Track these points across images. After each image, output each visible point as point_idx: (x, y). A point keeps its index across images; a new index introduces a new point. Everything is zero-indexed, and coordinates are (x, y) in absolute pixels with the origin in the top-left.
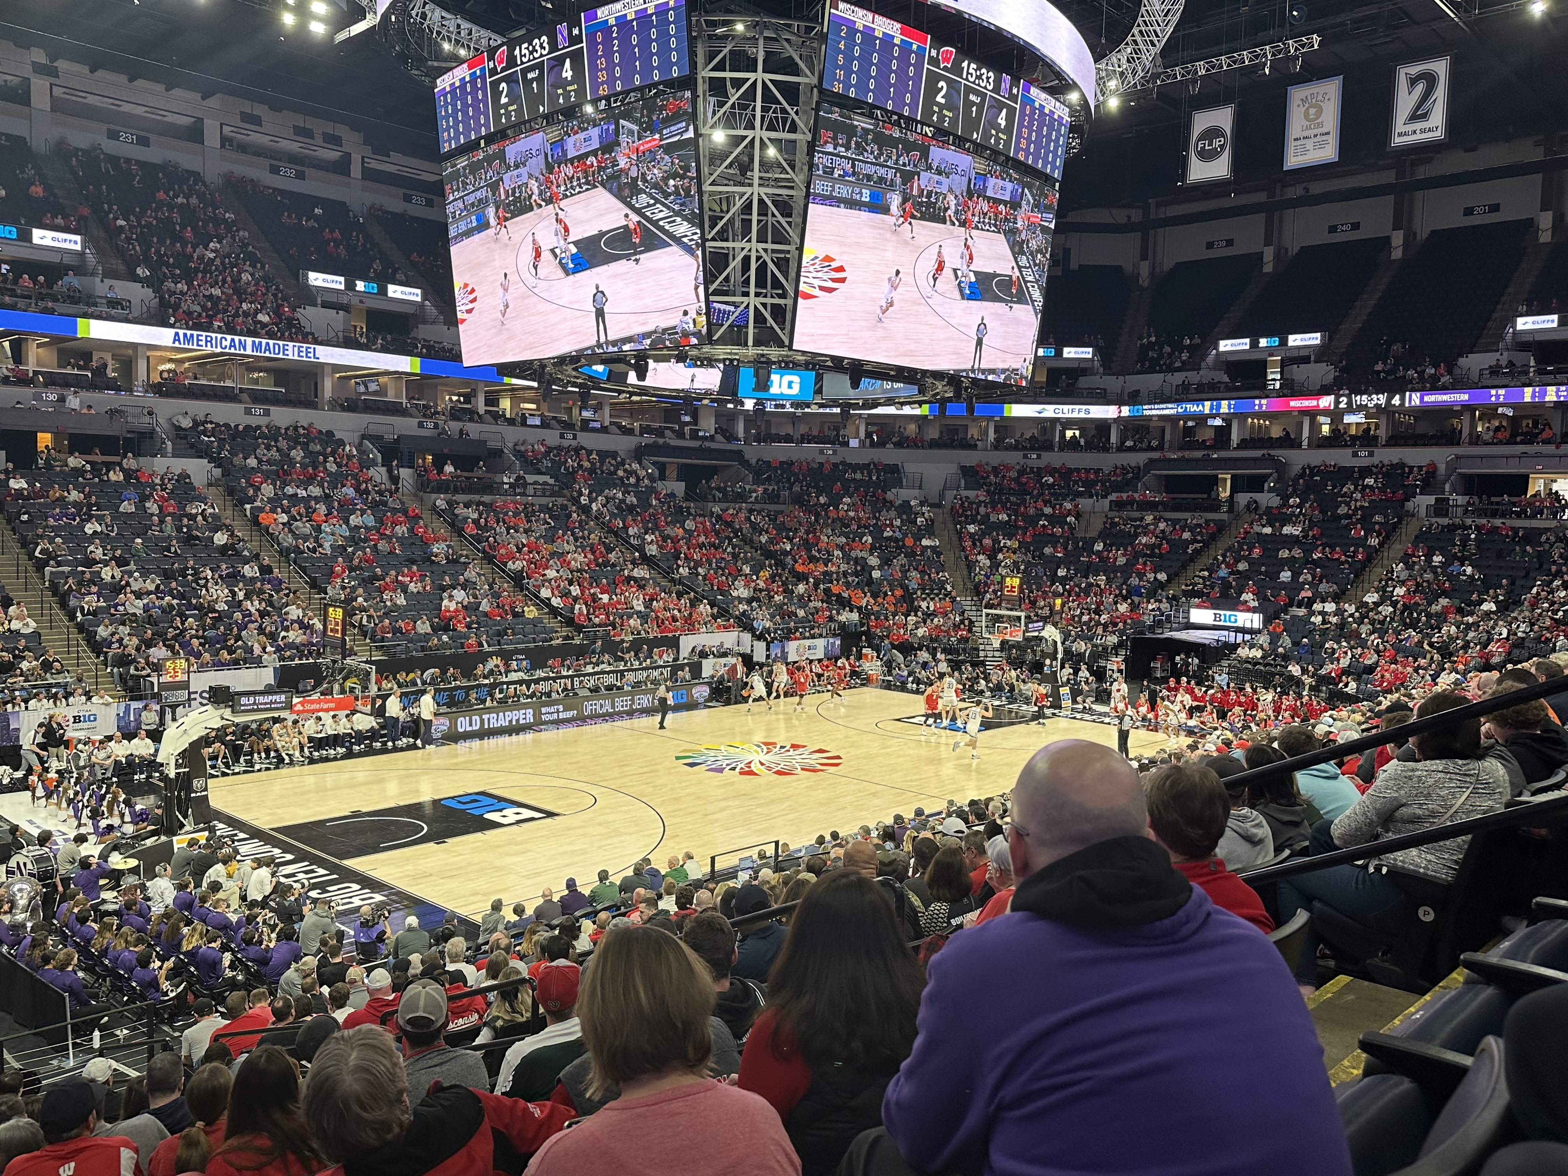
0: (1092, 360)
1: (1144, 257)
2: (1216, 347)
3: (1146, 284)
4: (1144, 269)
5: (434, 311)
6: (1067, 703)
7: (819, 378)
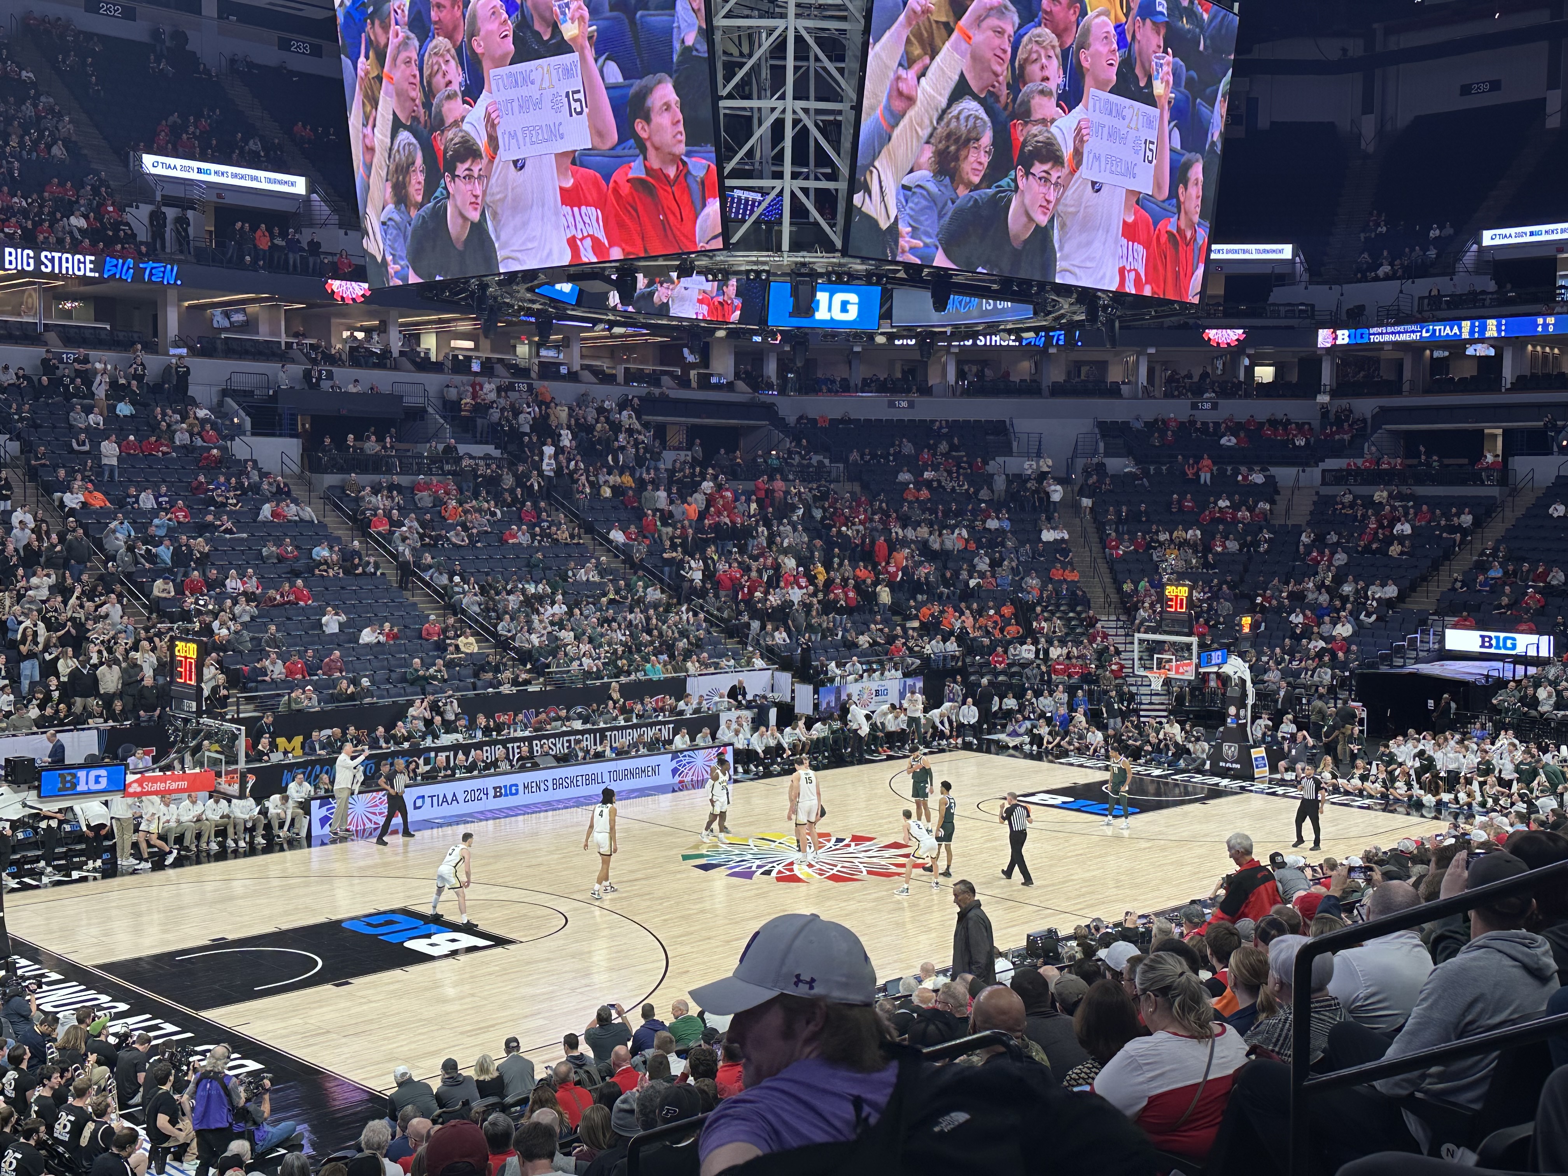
0: (1291, 262)
1: (1367, 109)
2: (1479, 241)
3: (1371, 149)
4: (1368, 126)
5: (325, 209)
6: (1261, 772)
7: (887, 297)
